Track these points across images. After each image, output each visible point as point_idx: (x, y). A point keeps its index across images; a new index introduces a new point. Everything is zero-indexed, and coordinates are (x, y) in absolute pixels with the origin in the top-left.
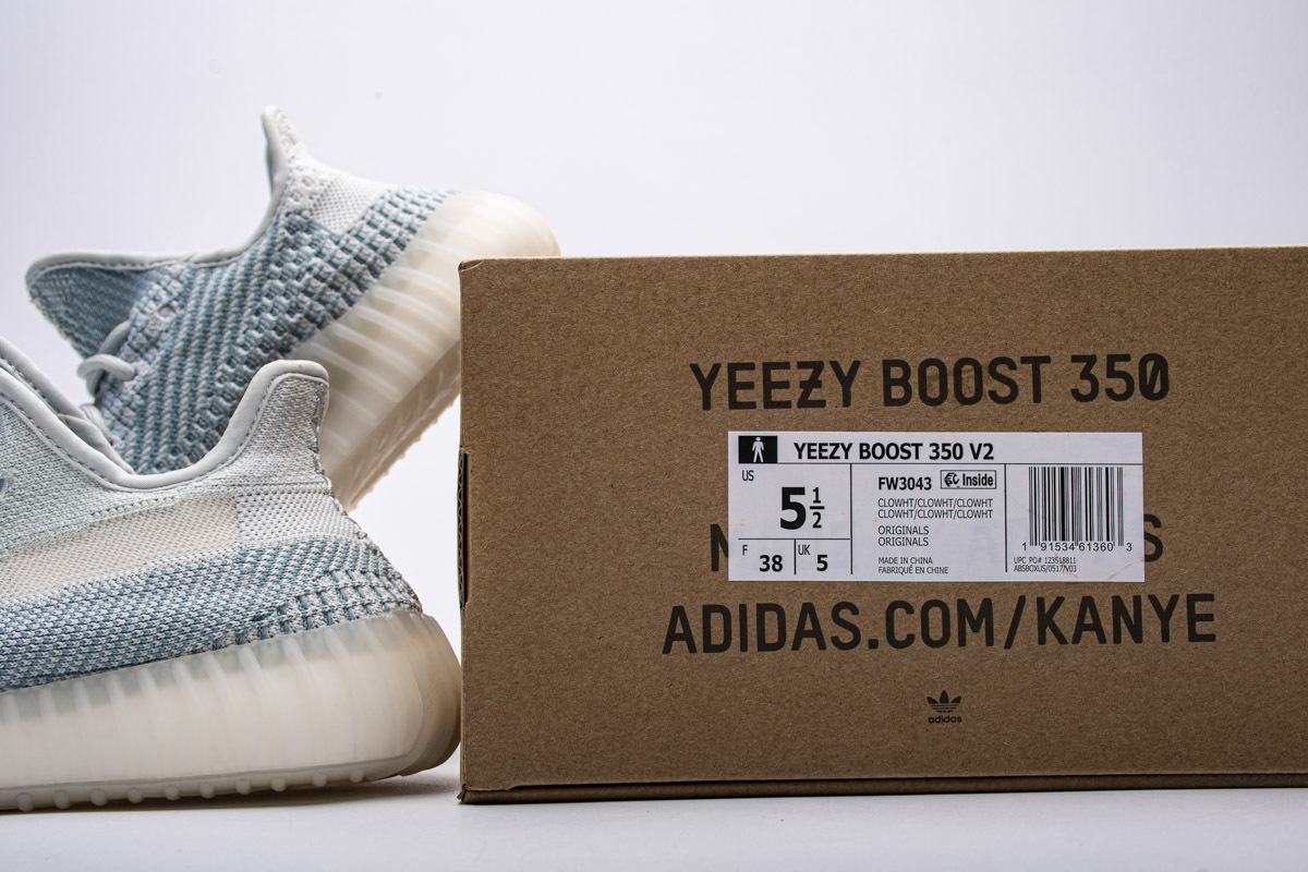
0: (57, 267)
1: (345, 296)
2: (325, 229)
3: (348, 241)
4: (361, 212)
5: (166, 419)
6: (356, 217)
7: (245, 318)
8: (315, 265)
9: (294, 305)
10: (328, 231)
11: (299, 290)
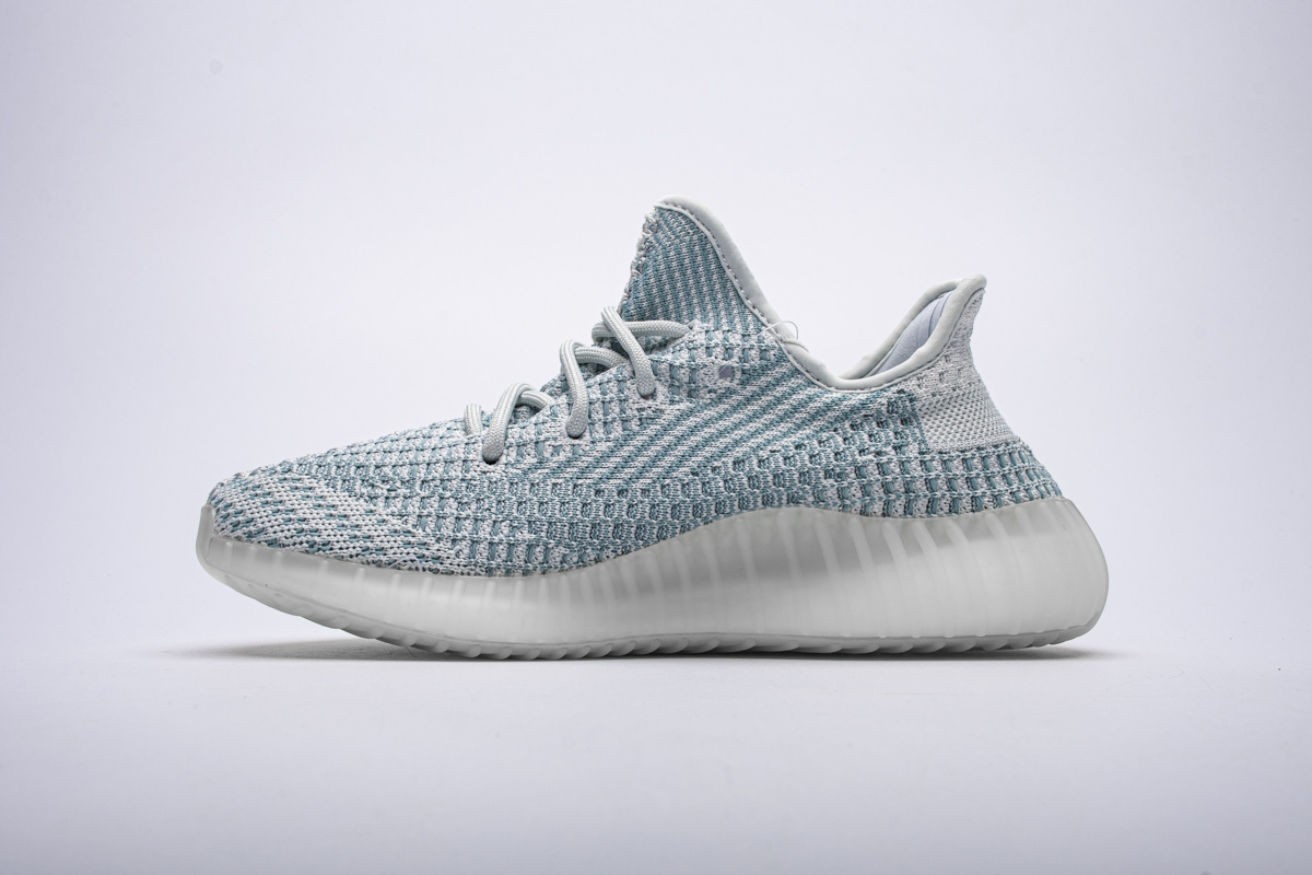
0: (692, 217)
1: (887, 503)
2: (921, 431)
3: (932, 459)
4: (964, 445)
5: (640, 461)
6: (956, 445)
7: (785, 441)
8: (886, 453)
9: (838, 470)
10: (922, 434)
11: (854, 462)
